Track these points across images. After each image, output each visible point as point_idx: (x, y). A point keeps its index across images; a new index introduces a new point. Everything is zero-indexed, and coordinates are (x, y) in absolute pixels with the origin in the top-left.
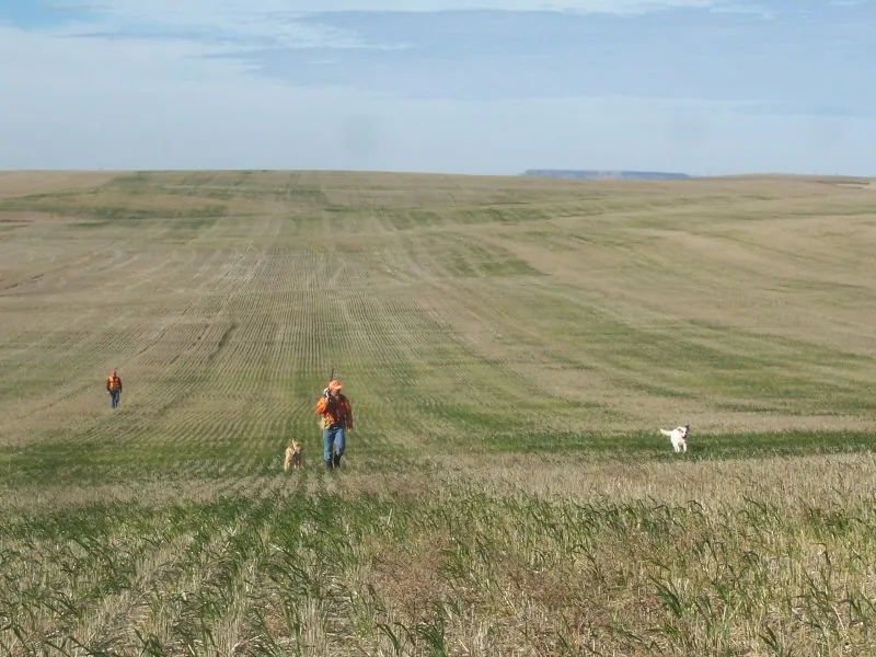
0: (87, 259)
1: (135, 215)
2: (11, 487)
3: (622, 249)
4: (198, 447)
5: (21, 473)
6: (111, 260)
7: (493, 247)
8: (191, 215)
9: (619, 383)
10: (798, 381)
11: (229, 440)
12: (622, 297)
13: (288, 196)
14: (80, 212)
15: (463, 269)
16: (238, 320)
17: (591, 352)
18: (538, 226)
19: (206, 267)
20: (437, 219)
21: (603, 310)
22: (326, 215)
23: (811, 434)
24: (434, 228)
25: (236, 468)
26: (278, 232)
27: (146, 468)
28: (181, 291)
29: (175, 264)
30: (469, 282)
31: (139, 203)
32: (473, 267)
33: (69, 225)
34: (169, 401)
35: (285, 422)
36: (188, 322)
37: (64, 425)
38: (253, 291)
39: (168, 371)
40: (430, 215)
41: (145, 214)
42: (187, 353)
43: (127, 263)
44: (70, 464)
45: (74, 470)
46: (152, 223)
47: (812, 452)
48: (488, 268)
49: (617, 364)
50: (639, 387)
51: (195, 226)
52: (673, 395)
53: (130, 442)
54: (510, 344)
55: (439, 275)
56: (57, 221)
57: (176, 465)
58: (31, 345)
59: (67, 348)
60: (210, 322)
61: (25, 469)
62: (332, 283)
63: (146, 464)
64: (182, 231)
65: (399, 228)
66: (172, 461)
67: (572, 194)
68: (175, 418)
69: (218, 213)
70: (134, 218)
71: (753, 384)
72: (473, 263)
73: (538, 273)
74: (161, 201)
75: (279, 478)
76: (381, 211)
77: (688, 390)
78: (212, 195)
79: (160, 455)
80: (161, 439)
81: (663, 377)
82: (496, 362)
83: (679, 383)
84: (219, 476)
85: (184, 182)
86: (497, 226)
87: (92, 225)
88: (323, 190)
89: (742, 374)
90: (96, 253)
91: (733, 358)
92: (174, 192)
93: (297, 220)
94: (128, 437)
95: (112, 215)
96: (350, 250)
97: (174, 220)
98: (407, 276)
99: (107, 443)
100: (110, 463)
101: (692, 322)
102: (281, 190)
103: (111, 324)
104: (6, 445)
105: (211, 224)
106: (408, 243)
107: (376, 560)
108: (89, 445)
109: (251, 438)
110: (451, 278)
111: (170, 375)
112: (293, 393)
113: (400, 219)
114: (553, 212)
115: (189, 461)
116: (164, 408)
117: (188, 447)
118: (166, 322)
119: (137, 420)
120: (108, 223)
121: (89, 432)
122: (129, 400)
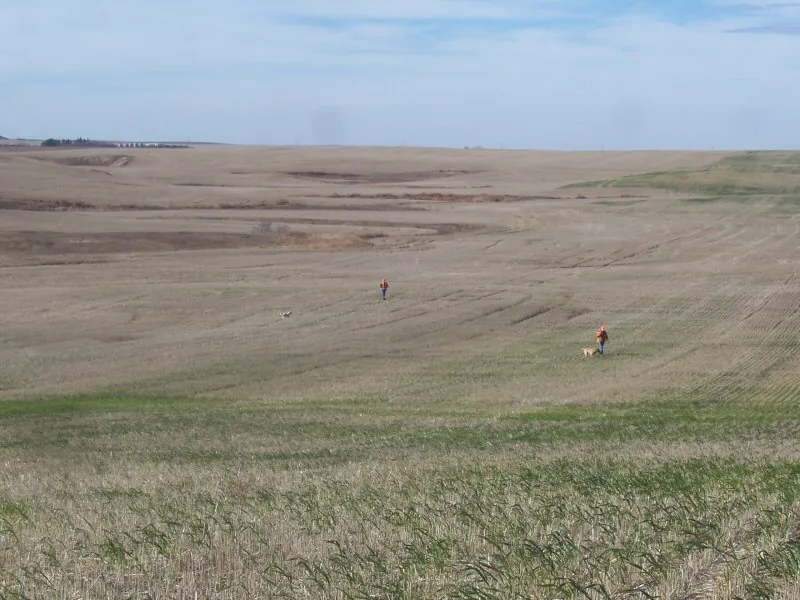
0: (698, 231)
1: (745, 191)
2: (622, 440)
5: (632, 428)
6: (720, 233)
14: (693, 188)
27: (746, 426)
28: (785, 262)
29: (778, 238)
31: (746, 180)
33: (682, 200)
34: (770, 364)
36: (790, 290)
37: (675, 385)
39: (772, 334)
41: (752, 190)
42: (789, 319)
43: (736, 235)
44: (678, 420)
45: (681, 425)
46: (760, 199)
56: (672, 196)
57: (774, 424)
58: (646, 310)
59: (679, 313)
61: (635, 424)
63: (746, 423)
64: (787, 206)
66: (771, 420)
68: (777, 379)
70: (742, 194)
74: (766, 179)
79: (760, 414)
80: (762, 400)
85: (788, 161)
87: (704, 200)
90: (706, 226)
92: (779, 170)
94: (732, 397)
95: (722, 191)
97: (780, 196)
99: (711, 402)
100: (714, 420)
103: (719, 292)
104: (620, 401)
108: (696, 403)
111: (773, 340)
115: (786, 422)
116: (766, 370)
117: (787, 407)
118: (769, 290)
119: (740, 381)
120: (717, 199)
121: (696, 392)
122: (734, 362)
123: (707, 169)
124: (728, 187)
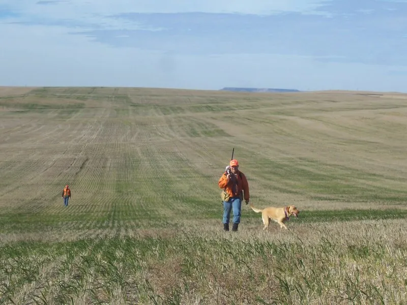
0: (19, 127)
3: (268, 125)
4: (70, 215)
6: (30, 129)
7: (208, 123)
8: (68, 107)
9: (266, 186)
10: (348, 186)
11: (85, 212)
12: (268, 147)
13: (113, 99)
14: (16, 106)
15: (194, 133)
16: (90, 157)
17: (253, 172)
18: (229, 113)
19: (75, 132)
20: (182, 110)
21: (258, 153)
22: (130, 108)
23: (355, 211)
24: (181, 115)
25: (88, 225)
26: (108, 116)
27: (46, 225)
28: (63, 143)
29: (60, 130)
30: (197, 139)
31: (43, 102)
32: (199, 133)
33: (11, 112)
35: (111, 204)
36: (66, 157)
37: (9, 205)
38: (97, 143)
39: (56, 180)
40: (179, 108)
41: (47, 107)
42: (65, 171)
43: (38, 129)
44: (10, 223)
45: (12, 225)
46: (50, 111)
47: (355, 219)
48: (205, 133)
49: (265, 178)
50: (275, 188)
51: (70, 113)
52: (291, 192)
53: (39, 213)
54: (216, 168)
55: (182, 136)
56: (5, 109)
57: (60, 223)
59: (10, 169)
60: (77, 157)
62: (133, 140)
63: (46, 223)
64: (64, 115)
65: (165, 114)
66: (58, 221)
67: (245, 99)
69: (80, 106)
70: (41, 109)
71: (329, 187)
72: (198, 130)
73: (229, 136)
74: (54, 101)
75: (107, 230)
76: (156, 106)
77: (298, 190)
78: (78, 98)
79: (52, 219)
80: (53, 212)
81: (287, 184)
82: (209, 177)
83: (293, 187)
84: (79, 229)
85: (64, 92)
86: (210, 114)
87: (22, 112)
88: (129, 96)
89: (323, 183)
90: (23, 125)
91: (319, 175)
92: (60, 97)
93: (117, 110)
94: (38, 211)
95: (31, 107)
96: (142, 124)
97: (60, 110)
98: (167, 137)
99: (29, 213)
100: (29, 223)
101: (300, 159)
102: (110, 96)
103: (30, 158)
105: (77, 111)
106: (168, 121)
107: (150, 268)
108: (19, 214)
109: (94, 211)
110: (189, 138)
111: (58, 182)
112: (115, 190)
113: (165, 110)
114: (237, 107)
115: (66, 222)
116: (55, 197)
117: (66, 215)
118: (56, 157)
119: (41, 203)
120: (29, 111)
121: (19, 208)
122: (38, 194)
123: (23, 96)
124: (33, 105)
